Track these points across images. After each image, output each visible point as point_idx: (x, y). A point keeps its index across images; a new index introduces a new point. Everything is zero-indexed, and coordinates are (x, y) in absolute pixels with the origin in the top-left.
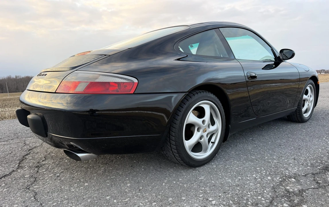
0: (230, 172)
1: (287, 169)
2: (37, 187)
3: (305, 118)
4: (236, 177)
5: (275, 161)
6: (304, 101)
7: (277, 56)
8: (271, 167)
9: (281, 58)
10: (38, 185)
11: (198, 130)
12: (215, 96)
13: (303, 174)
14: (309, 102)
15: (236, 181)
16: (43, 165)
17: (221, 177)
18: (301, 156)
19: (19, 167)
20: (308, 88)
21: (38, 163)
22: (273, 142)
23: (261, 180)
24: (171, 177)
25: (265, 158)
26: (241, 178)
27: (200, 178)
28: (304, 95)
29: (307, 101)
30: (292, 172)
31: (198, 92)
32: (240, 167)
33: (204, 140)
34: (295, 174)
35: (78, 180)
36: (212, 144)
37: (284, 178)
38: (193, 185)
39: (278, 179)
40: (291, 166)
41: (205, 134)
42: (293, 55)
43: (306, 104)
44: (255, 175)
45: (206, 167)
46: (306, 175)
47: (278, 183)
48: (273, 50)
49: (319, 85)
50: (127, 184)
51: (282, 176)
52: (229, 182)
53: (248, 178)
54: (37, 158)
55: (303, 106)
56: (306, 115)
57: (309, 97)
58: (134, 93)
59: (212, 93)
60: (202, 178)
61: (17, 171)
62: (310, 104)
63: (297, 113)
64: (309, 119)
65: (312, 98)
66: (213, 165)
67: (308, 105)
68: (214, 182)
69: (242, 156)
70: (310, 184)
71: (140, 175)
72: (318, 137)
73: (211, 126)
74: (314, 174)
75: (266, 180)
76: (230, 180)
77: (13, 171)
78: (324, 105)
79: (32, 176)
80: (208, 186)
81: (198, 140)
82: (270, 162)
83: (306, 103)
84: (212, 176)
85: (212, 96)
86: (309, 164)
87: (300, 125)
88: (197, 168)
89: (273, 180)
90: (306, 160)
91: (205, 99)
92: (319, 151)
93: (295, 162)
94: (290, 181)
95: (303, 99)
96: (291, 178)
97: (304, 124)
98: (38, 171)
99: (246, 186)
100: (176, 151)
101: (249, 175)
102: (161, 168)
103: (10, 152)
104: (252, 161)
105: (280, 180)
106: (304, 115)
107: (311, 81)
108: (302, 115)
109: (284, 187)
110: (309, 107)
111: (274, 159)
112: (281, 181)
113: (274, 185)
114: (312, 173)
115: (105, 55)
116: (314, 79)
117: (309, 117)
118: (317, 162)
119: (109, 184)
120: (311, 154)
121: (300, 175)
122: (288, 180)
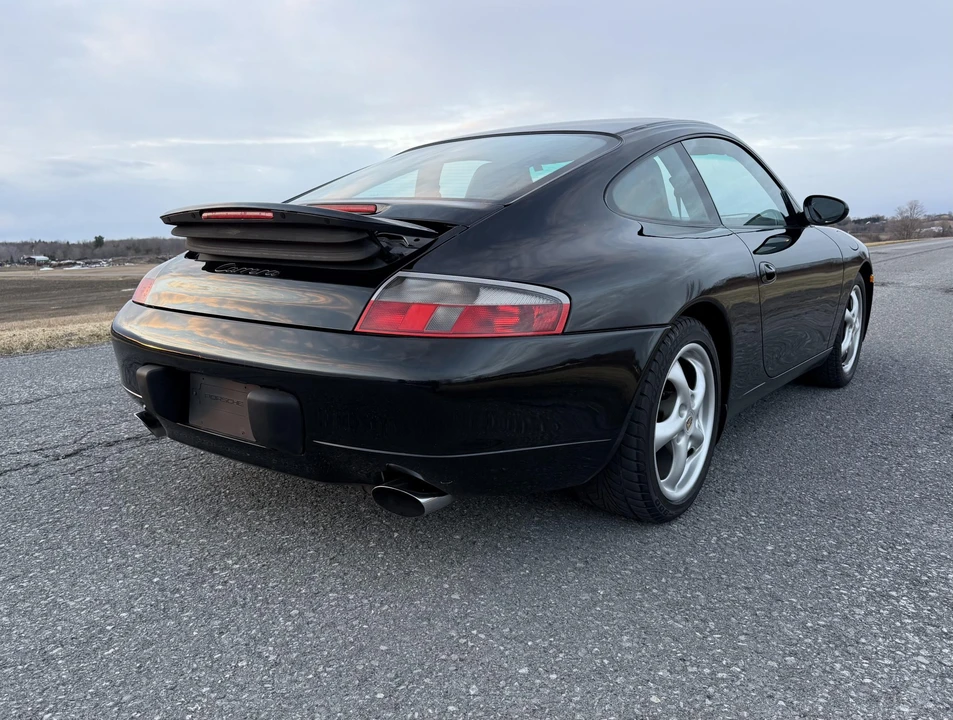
3: (845, 374)
7: (797, 213)
9: (808, 217)
20: (853, 294)
28: (847, 310)
29: (851, 326)
42: (843, 214)
43: (848, 336)
48: (786, 197)
49: (872, 284)
55: (843, 339)
56: (847, 367)
57: (854, 319)
58: (563, 333)
62: (854, 338)
65: (858, 325)
83: (849, 331)
87: (834, 394)
91: (692, 339)
106: (843, 365)
107: (860, 277)
108: (841, 367)
110: (852, 345)
116: (866, 270)
117: (852, 372)
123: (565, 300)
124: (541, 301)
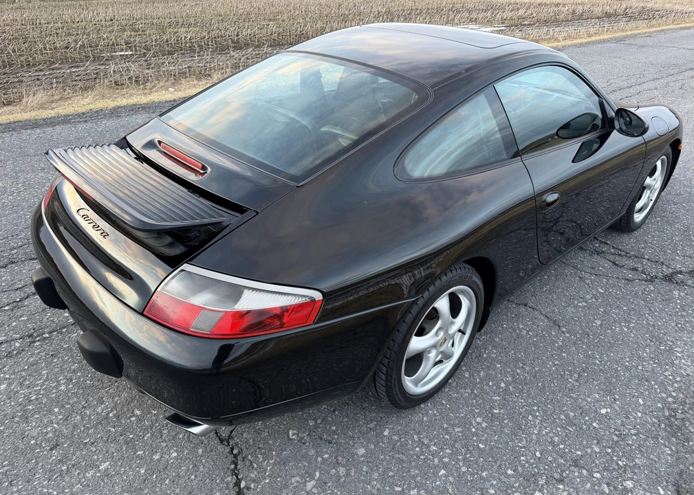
3: (636, 222)
7: (609, 117)
14: (651, 192)
20: (659, 164)
28: (648, 177)
29: (649, 188)
43: (645, 196)
48: (602, 105)
58: (315, 323)
62: (651, 196)
64: (641, 226)
65: (658, 185)
83: (647, 192)
95: (644, 186)
107: (668, 149)
108: (633, 218)
110: (648, 200)
123: (318, 296)
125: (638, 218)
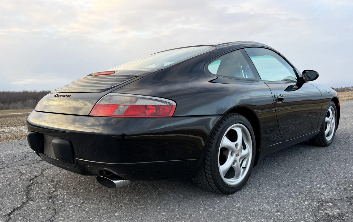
0: (265, 198)
1: (322, 194)
2: (61, 219)
3: (328, 141)
4: (273, 203)
5: (308, 186)
6: (326, 123)
7: (300, 77)
8: (305, 192)
9: (304, 79)
10: (62, 217)
11: (232, 155)
12: (246, 119)
13: (339, 198)
14: (331, 125)
15: (274, 207)
16: (56, 196)
17: (257, 203)
18: (332, 180)
19: (28, 199)
20: (330, 110)
21: (49, 193)
22: (300, 167)
23: (299, 205)
24: (206, 205)
25: (296, 183)
26: (278, 204)
27: (237, 205)
28: (326, 117)
29: (329, 123)
30: (327, 197)
31: (231, 114)
32: (274, 193)
33: (237, 164)
34: (331, 198)
35: (105, 211)
36: (243, 169)
37: (321, 202)
38: (232, 212)
39: (315, 204)
40: (325, 191)
41: (238, 158)
42: (317, 76)
43: (328, 127)
44: (292, 201)
45: (238, 194)
46: (342, 199)
47: (317, 208)
48: (295, 71)
49: (340, 106)
50: (162, 213)
51: (319, 201)
52: (267, 209)
53: (286, 204)
54: (45, 189)
55: (326, 129)
57: (331, 120)
58: (173, 117)
59: (244, 115)
60: (239, 205)
61: (29, 203)
62: (332, 127)
63: (320, 136)
64: (331, 143)
65: (334, 121)
66: (246, 192)
67: (330, 128)
68: (252, 209)
69: (273, 181)
70: (347, 208)
71: (172, 203)
72: (344, 162)
73: (243, 150)
74: (349, 198)
75: (304, 205)
76: (268, 206)
77: (24, 203)
78: (342, 128)
79: (50, 208)
80: (247, 213)
81: (232, 165)
82: (302, 188)
83: (329, 125)
84: (248, 203)
85: (243, 118)
86: (342, 189)
87: (323, 149)
88: (230, 195)
89: (311, 205)
90: (338, 185)
91: (238, 122)
92: (349, 175)
93: (327, 186)
94: (327, 205)
95: (325, 122)
96: (327, 202)
97: (327, 148)
98: (54, 203)
99: (286, 211)
100: (211, 177)
101: (286, 201)
102: (191, 196)
103: (8, 183)
104: (284, 186)
105: (318, 204)
106: (327, 138)
107: (333, 103)
108: (325, 138)
109: (323, 211)
110: (331, 129)
111: (305, 184)
112: (319, 206)
113: (313, 210)
114: (347, 197)
115: (137, 77)
116: (335, 100)
117: (331, 141)
118: (349, 186)
119: (142, 214)
120: (341, 179)
121: (336, 200)
122: (325, 204)
123: (174, 104)
124: (163, 104)
125: (328, 139)
